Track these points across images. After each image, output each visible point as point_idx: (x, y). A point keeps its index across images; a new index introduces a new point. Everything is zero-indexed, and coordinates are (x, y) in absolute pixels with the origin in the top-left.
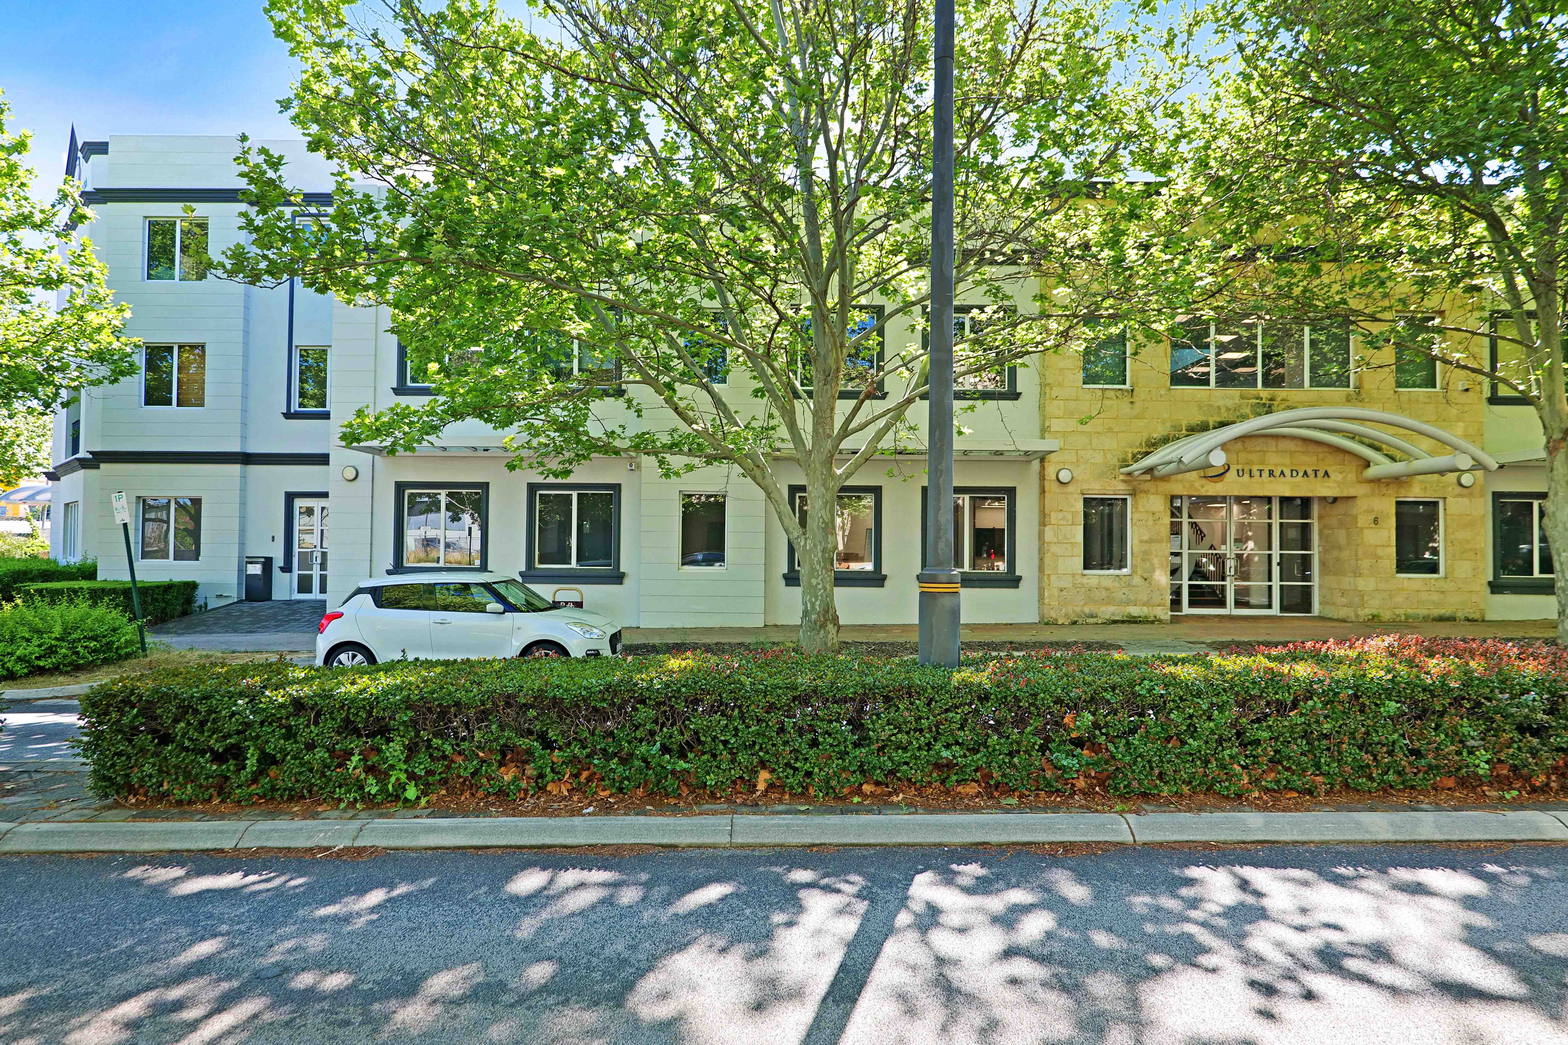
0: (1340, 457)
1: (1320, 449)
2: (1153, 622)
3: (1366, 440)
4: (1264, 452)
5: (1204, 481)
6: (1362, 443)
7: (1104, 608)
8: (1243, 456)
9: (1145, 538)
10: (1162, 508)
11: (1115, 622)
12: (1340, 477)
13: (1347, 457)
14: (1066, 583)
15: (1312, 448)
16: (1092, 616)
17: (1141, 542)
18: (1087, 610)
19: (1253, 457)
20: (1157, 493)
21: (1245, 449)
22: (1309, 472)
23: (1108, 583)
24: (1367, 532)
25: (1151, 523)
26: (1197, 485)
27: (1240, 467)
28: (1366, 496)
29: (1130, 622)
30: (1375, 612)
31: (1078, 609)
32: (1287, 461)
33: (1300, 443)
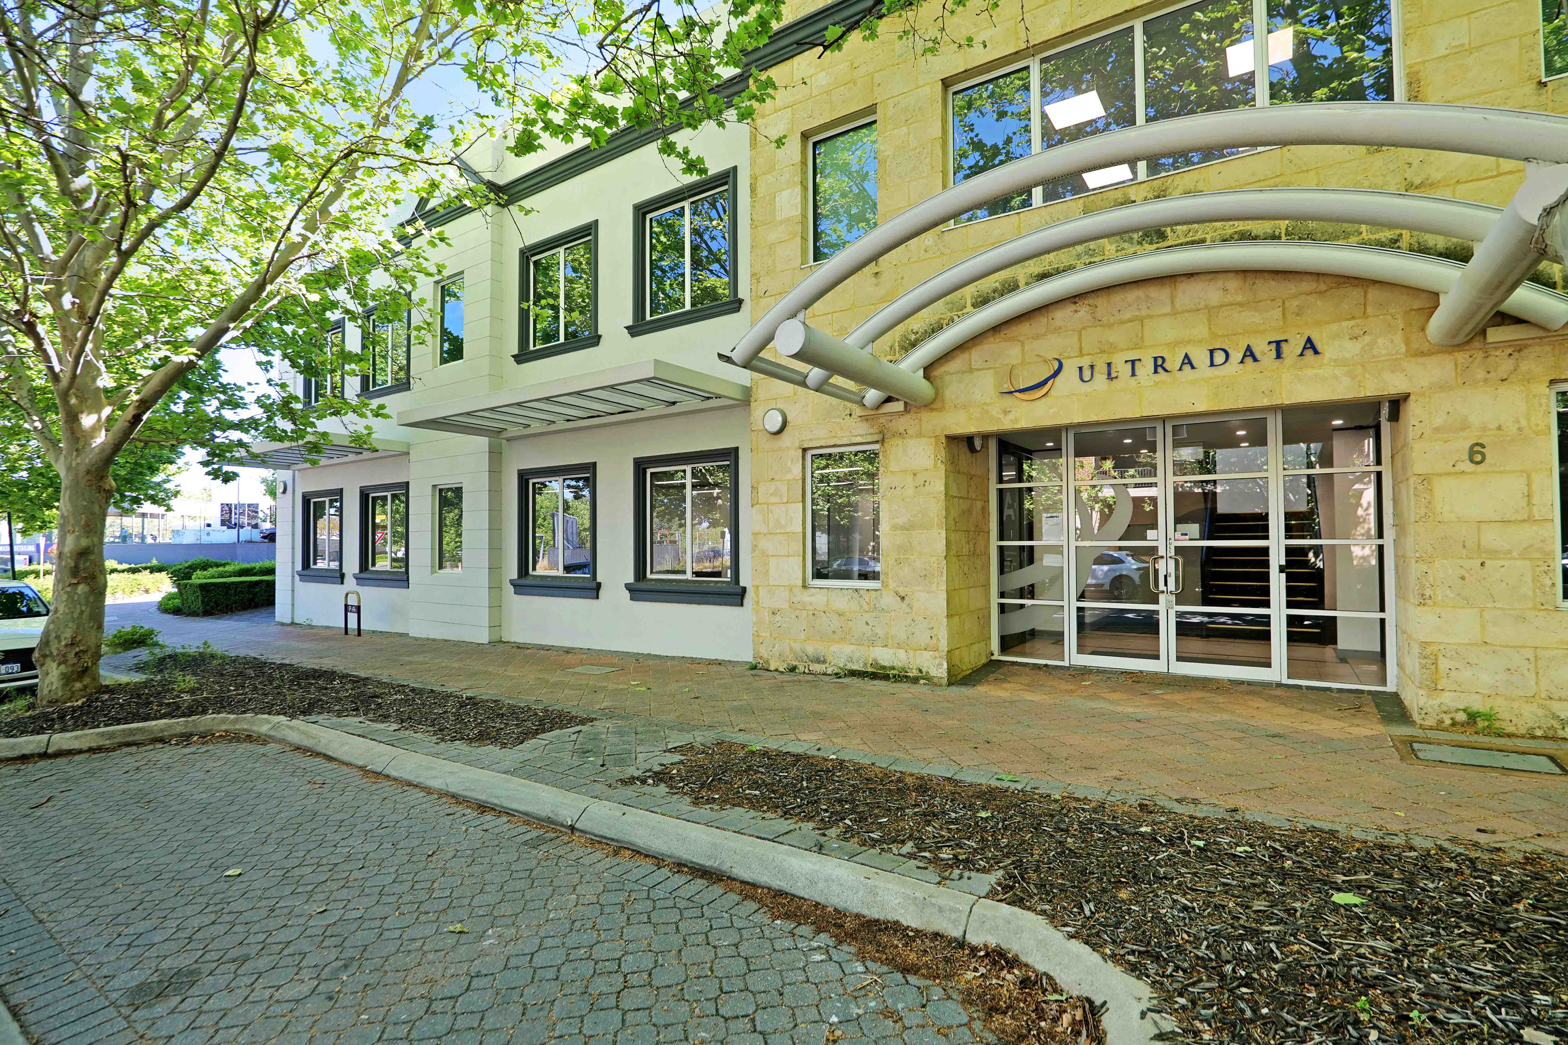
0: (1355, 294)
1: (1290, 288)
2: (915, 680)
3: (1431, 240)
4: (1141, 320)
5: (1008, 401)
6: (1423, 250)
7: (834, 648)
8: (1093, 337)
9: (900, 521)
10: (929, 463)
11: (853, 673)
12: (1352, 349)
13: (1373, 293)
14: (780, 601)
15: (1267, 288)
16: (818, 661)
17: (895, 528)
18: (810, 650)
19: (1115, 336)
20: (920, 435)
21: (1097, 321)
22: (1261, 347)
23: (841, 603)
24: (1443, 488)
25: (910, 491)
26: (995, 411)
27: (1085, 362)
28: (1443, 387)
29: (874, 676)
30: (1477, 704)
31: (797, 647)
32: (1200, 329)
33: (1233, 283)
